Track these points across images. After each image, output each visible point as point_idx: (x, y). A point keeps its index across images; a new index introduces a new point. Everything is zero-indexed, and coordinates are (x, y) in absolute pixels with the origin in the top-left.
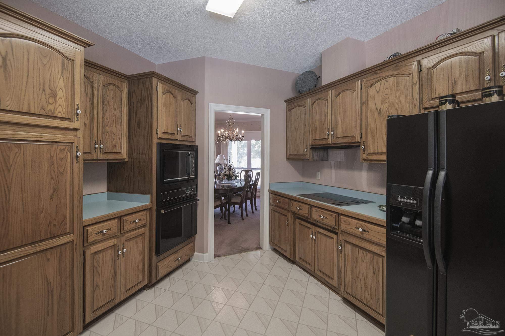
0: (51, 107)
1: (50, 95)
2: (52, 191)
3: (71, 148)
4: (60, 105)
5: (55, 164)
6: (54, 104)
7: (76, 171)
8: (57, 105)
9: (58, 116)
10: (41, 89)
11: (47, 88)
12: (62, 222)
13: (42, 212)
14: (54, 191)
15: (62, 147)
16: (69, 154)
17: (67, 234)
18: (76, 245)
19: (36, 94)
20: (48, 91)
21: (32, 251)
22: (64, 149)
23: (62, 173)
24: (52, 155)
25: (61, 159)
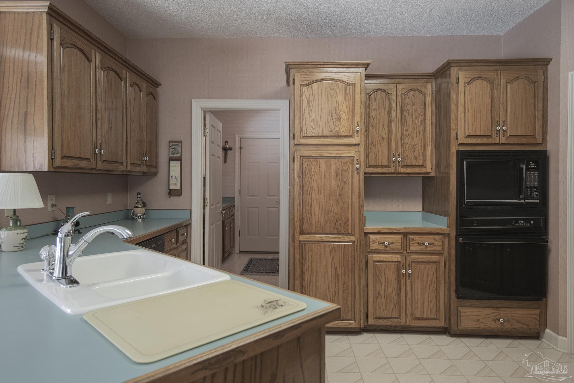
0: (337, 129)
1: (336, 119)
2: (338, 196)
3: (353, 161)
4: (343, 126)
5: (340, 174)
6: (339, 127)
7: (357, 181)
8: (341, 126)
9: (342, 135)
10: (330, 116)
11: (334, 114)
12: (346, 223)
13: (331, 212)
14: (339, 197)
15: (345, 161)
16: (351, 167)
17: (350, 234)
18: (357, 246)
19: (326, 121)
20: (335, 116)
21: (325, 239)
22: (347, 162)
23: (345, 182)
24: (338, 167)
25: (345, 171)
